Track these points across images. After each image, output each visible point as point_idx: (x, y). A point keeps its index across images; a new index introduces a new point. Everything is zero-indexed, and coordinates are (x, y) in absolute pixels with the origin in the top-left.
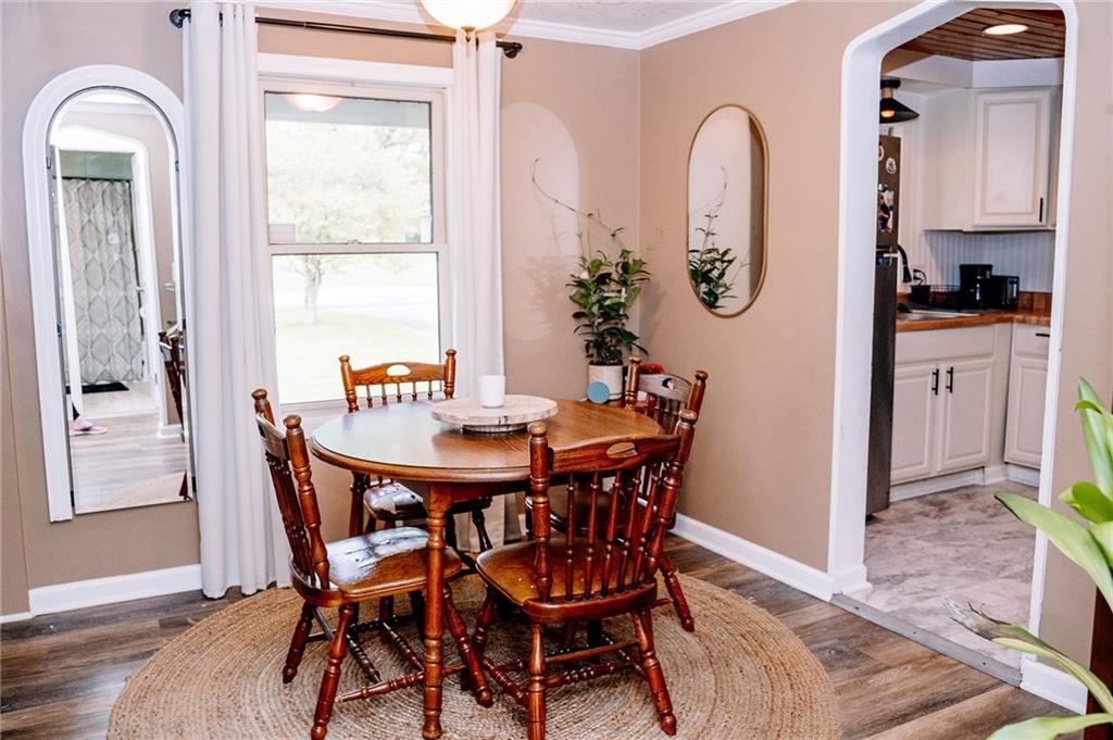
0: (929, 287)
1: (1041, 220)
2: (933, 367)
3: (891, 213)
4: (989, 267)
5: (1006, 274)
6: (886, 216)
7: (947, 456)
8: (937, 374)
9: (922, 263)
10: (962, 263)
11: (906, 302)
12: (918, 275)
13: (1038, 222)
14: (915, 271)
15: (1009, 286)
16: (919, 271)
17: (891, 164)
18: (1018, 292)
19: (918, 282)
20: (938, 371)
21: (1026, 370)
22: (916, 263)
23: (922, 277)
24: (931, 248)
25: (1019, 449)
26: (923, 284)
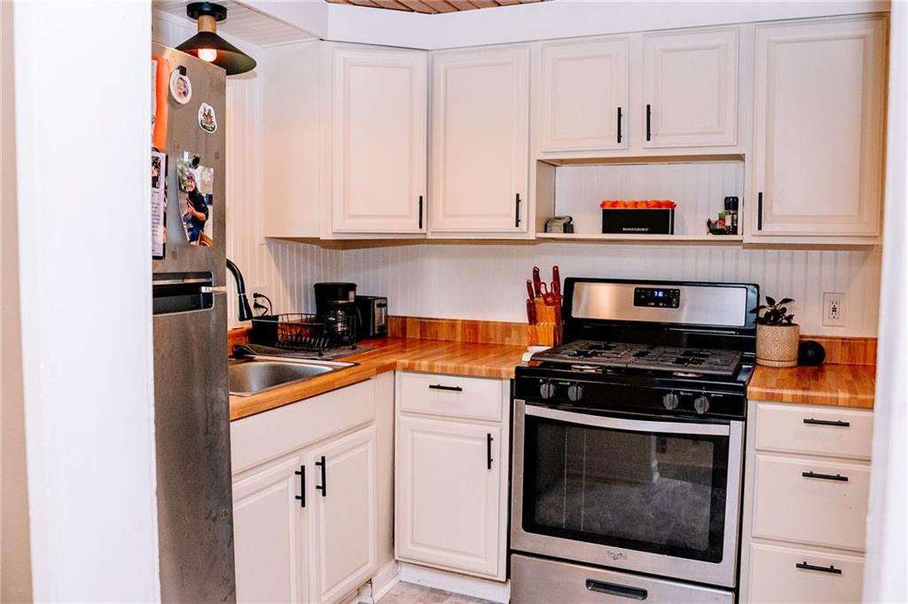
0: (276, 318)
1: (421, 227)
2: (294, 463)
3: (210, 208)
4: (352, 287)
5: (371, 294)
6: (201, 215)
7: (324, 588)
8: (302, 473)
9: (265, 284)
10: (316, 282)
11: (244, 343)
12: (260, 300)
13: (416, 229)
14: (256, 295)
15: (377, 310)
16: (260, 296)
17: (208, 116)
18: (387, 317)
19: (260, 312)
20: (303, 468)
21: (416, 435)
22: (258, 285)
23: (266, 304)
24: (277, 262)
25: (413, 543)
26: (268, 313)
